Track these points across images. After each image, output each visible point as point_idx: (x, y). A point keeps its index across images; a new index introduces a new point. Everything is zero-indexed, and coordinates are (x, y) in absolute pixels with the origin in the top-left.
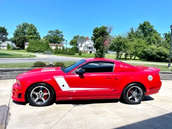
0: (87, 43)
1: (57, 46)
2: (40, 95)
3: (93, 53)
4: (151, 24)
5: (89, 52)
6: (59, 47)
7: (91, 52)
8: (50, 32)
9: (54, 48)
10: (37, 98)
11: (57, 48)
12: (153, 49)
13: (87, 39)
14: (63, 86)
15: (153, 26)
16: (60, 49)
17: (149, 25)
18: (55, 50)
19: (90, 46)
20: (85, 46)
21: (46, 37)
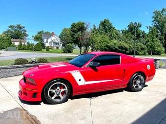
0: (53, 38)
1: (20, 42)
2: (58, 91)
3: (60, 48)
4: (110, 22)
5: (56, 48)
6: (23, 43)
7: (57, 48)
8: (11, 27)
9: (17, 44)
10: (55, 96)
11: (21, 44)
12: (115, 44)
13: (52, 35)
14: (80, 80)
15: (112, 24)
16: (24, 45)
17: (108, 23)
18: (19, 46)
19: (56, 41)
20: (51, 42)
21: (6, 32)
